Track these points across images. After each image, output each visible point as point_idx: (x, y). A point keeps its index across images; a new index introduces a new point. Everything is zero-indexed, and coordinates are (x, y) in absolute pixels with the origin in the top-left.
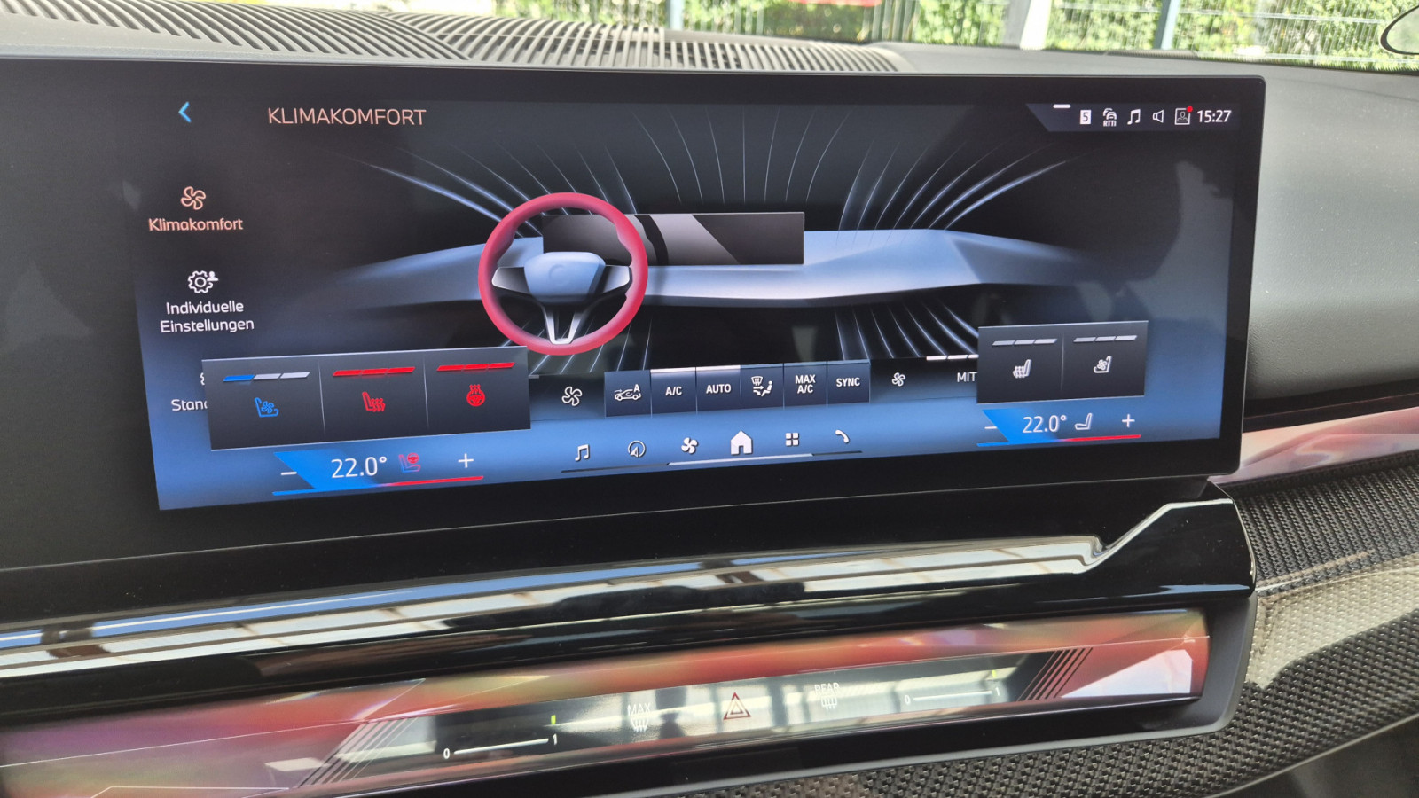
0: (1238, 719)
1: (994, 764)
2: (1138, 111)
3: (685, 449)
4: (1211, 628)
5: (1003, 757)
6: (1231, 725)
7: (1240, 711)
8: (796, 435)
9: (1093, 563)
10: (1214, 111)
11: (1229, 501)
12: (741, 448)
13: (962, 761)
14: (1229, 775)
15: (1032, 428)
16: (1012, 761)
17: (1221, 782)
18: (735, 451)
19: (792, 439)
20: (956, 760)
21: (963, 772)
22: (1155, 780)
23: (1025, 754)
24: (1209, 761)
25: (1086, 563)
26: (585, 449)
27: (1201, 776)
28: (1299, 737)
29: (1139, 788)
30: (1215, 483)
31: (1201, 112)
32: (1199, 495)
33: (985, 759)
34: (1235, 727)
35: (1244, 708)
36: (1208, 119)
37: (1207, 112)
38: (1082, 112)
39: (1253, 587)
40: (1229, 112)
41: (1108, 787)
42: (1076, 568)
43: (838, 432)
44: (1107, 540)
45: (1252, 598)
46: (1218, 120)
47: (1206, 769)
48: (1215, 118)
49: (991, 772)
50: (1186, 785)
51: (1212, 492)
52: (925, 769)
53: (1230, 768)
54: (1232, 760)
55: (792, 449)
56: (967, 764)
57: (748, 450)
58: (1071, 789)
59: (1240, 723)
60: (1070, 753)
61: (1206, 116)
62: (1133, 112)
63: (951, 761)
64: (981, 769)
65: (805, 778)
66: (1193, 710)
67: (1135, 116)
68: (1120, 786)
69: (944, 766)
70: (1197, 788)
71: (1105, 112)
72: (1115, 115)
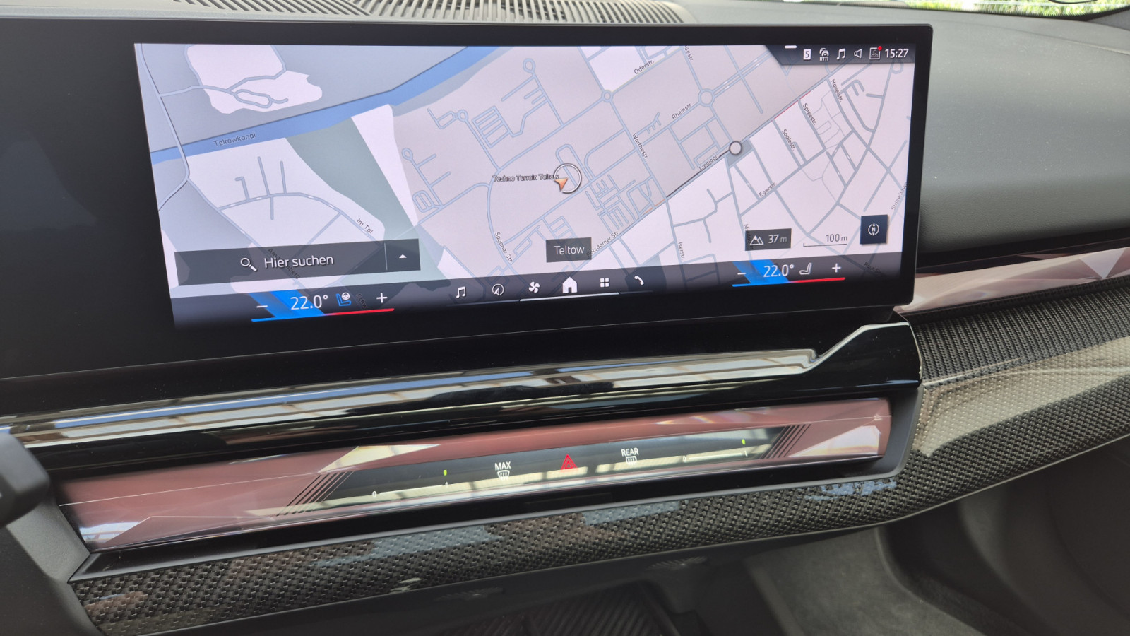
0: (908, 469)
1: (742, 499)
2: (844, 50)
3: (531, 289)
4: (893, 410)
5: (748, 494)
6: (903, 473)
7: (909, 464)
8: (607, 280)
9: (809, 367)
10: (897, 50)
11: (906, 324)
12: (570, 289)
13: (720, 497)
14: (901, 506)
15: (770, 274)
16: (755, 497)
17: (896, 510)
18: (565, 291)
19: (605, 282)
20: (717, 496)
21: (721, 504)
22: (851, 509)
23: (763, 492)
24: (887, 497)
25: (804, 366)
26: (463, 290)
27: (882, 506)
28: (950, 482)
29: (840, 514)
30: (899, 313)
31: (887, 50)
32: (889, 319)
33: (736, 496)
34: (906, 474)
36: (892, 55)
37: (892, 50)
38: (805, 51)
39: (920, 382)
40: (907, 50)
41: (819, 514)
42: (798, 371)
43: (636, 277)
44: (820, 352)
45: (919, 389)
46: (899, 56)
47: (885, 502)
48: (898, 54)
49: (740, 504)
50: (872, 512)
51: (897, 318)
52: (696, 502)
53: (901, 501)
54: (903, 496)
55: (605, 290)
56: (724, 499)
57: (574, 290)
58: (794, 515)
59: (909, 471)
60: (794, 491)
61: (891, 53)
62: (841, 51)
63: (714, 497)
64: (734, 502)
65: (616, 508)
66: (878, 464)
67: (842, 53)
68: (828, 513)
69: (708, 500)
70: (879, 514)
71: (821, 51)
72: (828, 53)
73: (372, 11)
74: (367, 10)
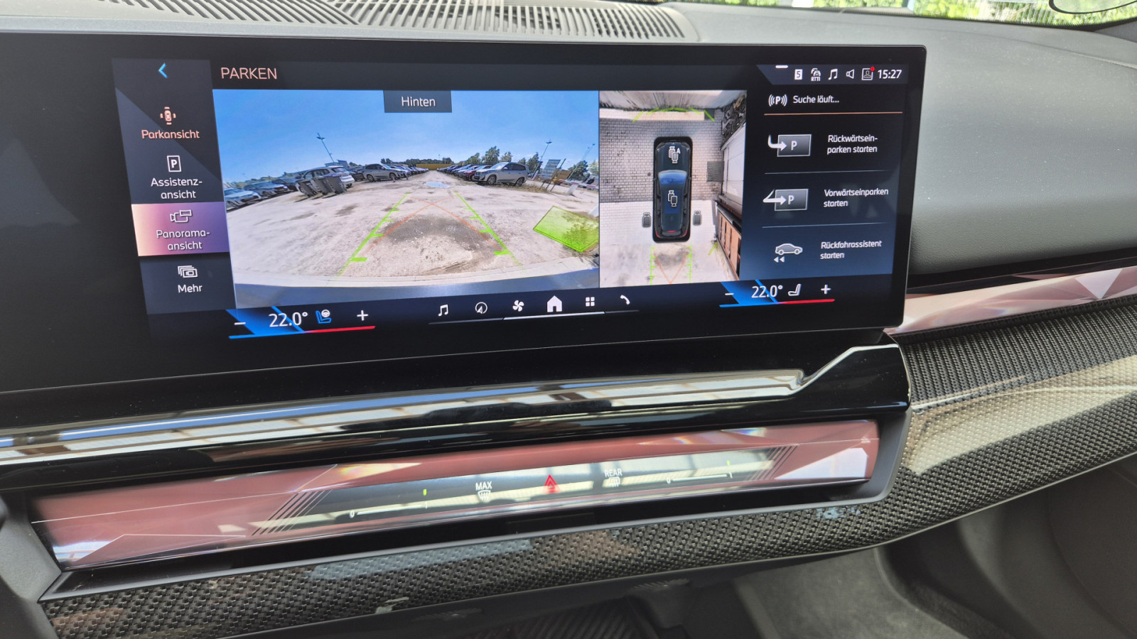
0: (894, 493)
1: (726, 522)
2: (836, 70)
3: (515, 308)
4: (881, 432)
5: (731, 517)
6: (889, 497)
7: (895, 488)
8: (593, 299)
9: (797, 388)
10: (890, 71)
11: (896, 346)
12: (555, 308)
13: (703, 520)
14: (886, 531)
15: (758, 294)
16: (738, 520)
17: (881, 535)
18: (550, 309)
19: (590, 302)
20: (699, 520)
21: (704, 527)
22: (835, 533)
23: (747, 515)
24: (872, 521)
25: (792, 388)
26: (445, 308)
27: (867, 531)
28: (936, 506)
29: (824, 538)
30: (888, 334)
31: (880, 71)
32: (879, 341)
33: (719, 519)
34: (892, 498)
35: (898, 486)
36: (885, 76)
37: (885, 71)
38: (796, 71)
39: (909, 405)
40: (900, 71)
41: (803, 538)
42: (785, 392)
43: (622, 297)
44: (808, 373)
45: (908, 412)
46: (892, 77)
47: (870, 526)
48: (891, 75)
49: (723, 527)
50: (856, 537)
51: (886, 340)
52: (678, 525)
53: (887, 526)
54: (889, 521)
55: (590, 309)
56: (707, 522)
57: (559, 309)
58: (778, 539)
59: (895, 496)
60: (778, 515)
61: (884, 74)
62: (832, 71)
63: (696, 520)
64: (717, 525)
65: (597, 530)
66: (864, 488)
67: (834, 74)
68: (811, 537)
69: (691, 523)
70: (864, 539)
71: (812, 71)
72: (819, 73)
73: (360, 20)
74: (356, 19)
